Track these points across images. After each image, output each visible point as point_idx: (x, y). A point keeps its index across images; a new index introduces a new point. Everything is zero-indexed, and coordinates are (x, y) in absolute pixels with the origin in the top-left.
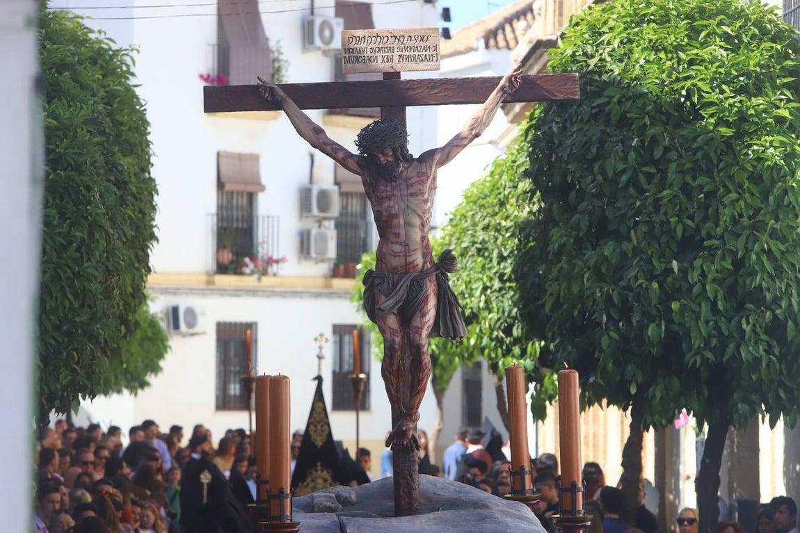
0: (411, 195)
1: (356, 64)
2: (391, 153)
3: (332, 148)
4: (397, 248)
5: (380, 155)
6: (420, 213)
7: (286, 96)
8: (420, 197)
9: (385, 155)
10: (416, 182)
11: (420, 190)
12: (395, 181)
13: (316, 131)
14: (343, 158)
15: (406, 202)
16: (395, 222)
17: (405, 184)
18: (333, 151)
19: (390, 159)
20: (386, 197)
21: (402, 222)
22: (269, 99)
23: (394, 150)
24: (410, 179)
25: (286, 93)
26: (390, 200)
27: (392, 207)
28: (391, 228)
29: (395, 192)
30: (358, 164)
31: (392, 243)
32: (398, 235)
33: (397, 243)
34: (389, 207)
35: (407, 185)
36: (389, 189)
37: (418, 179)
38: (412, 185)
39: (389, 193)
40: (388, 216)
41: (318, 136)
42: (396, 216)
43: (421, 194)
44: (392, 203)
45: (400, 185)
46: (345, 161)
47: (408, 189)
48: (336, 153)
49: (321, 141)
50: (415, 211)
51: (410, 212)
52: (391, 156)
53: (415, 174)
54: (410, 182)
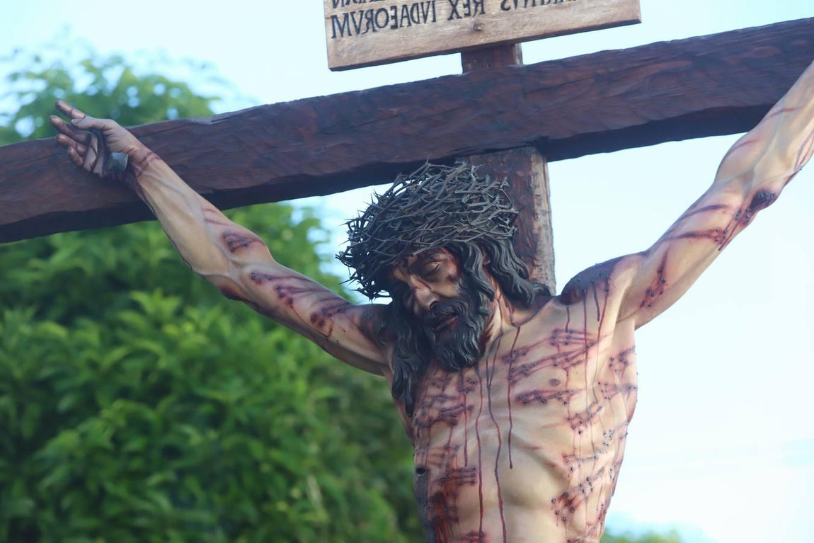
0: (523, 400)
1: (371, 36)
2: (452, 270)
3: (278, 288)
5: (414, 280)
6: (553, 454)
7: (147, 150)
8: (553, 405)
9: (430, 277)
10: (543, 361)
11: (554, 382)
12: (475, 365)
13: (230, 244)
14: (314, 318)
15: (505, 428)
16: (468, 494)
17: (503, 370)
18: (281, 296)
19: (450, 290)
20: (439, 420)
21: (490, 492)
22: (99, 170)
23: (461, 257)
24: (525, 351)
25: (147, 145)
26: (453, 424)
27: (457, 448)
28: (457, 520)
29: (471, 399)
30: (363, 330)
34: (447, 448)
35: (511, 371)
36: (451, 390)
37: (554, 351)
38: (526, 371)
39: (448, 405)
40: (443, 481)
41: (236, 259)
42: (469, 475)
43: (558, 396)
44: (458, 433)
45: (490, 374)
46: (322, 324)
47: (512, 382)
48: (290, 302)
49: (248, 270)
50: (531, 450)
51: (517, 455)
52: (451, 279)
53: (545, 335)
54: (523, 361)
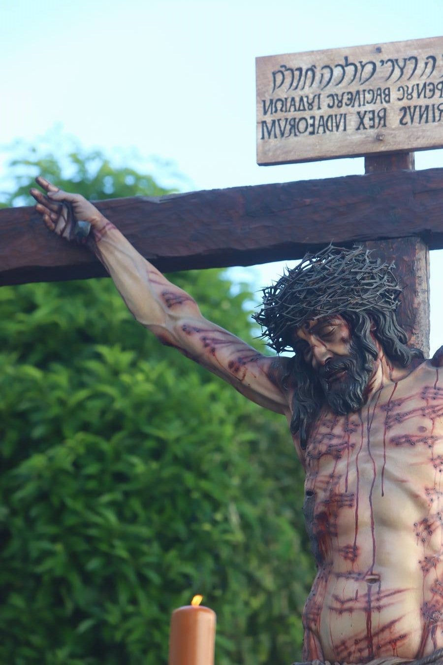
0: (396, 442)
1: (293, 139)
2: (345, 333)
3: (204, 339)
4: (349, 588)
6: (417, 487)
7: (106, 221)
8: (420, 447)
9: (327, 338)
10: (414, 411)
11: (422, 429)
12: (359, 411)
13: (167, 301)
14: (231, 365)
15: (379, 463)
16: (347, 515)
17: (381, 416)
18: (206, 345)
19: (343, 349)
20: (327, 453)
21: (365, 514)
22: (67, 234)
23: (353, 323)
24: (400, 402)
25: (107, 217)
26: (338, 457)
27: (340, 477)
28: (336, 535)
29: (354, 439)
30: (270, 376)
31: (339, 576)
32: (352, 553)
33: (348, 575)
34: (332, 476)
35: (388, 417)
36: (338, 430)
37: (423, 404)
38: (399, 419)
39: (335, 442)
40: (327, 503)
41: (172, 313)
42: (349, 500)
43: (424, 440)
44: (341, 465)
45: (370, 419)
46: (237, 370)
47: (388, 427)
48: (213, 351)
49: (180, 323)
50: (400, 483)
51: (388, 485)
52: (344, 341)
53: (417, 390)
54: (397, 410)
